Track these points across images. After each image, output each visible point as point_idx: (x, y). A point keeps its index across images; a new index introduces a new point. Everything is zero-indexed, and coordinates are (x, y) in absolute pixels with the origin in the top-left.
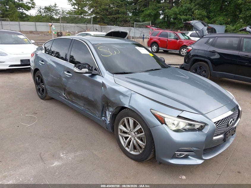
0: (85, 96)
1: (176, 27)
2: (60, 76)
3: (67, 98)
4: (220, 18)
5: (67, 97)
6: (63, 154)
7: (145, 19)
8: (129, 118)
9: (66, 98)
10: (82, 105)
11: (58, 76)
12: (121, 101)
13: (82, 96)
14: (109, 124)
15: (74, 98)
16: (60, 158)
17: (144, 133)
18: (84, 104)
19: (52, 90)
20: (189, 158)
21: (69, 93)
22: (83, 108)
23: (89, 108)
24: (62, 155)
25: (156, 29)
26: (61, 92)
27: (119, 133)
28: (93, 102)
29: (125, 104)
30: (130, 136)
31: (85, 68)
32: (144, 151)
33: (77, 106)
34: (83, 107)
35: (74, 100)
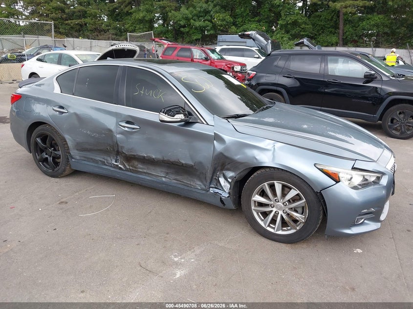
0: (172, 159)
1: (188, 39)
2: (110, 131)
3: (123, 168)
4: (252, 26)
5: (125, 166)
6: (176, 256)
7: (135, 27)
8: (275, 182)
9: (120, 168)
10: (161, 175)
11: (103, 132)
12: (256, 159)
13: (165, 159)
14: (228, 197)
15: (140, 166)
16: (177, 264)
17: (304, 200)
18: (167, 173)
19: (85, 157)
20: (365, 223)
21: (129, 159)
22: (164, 179)
23: (178, 178)
24: (176, 259)
25: (170, 43)
26: (106, 160)
27: (253, 207)
28: (192, 167)
29: (265, 163)
30: (274, 210)
31: (178, 113)
32: (304, 225)
33: (148, 178)
34: (165, 177)
35: (140, 168)
